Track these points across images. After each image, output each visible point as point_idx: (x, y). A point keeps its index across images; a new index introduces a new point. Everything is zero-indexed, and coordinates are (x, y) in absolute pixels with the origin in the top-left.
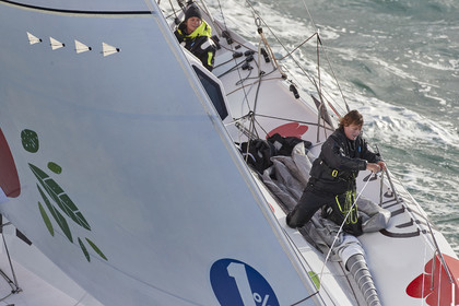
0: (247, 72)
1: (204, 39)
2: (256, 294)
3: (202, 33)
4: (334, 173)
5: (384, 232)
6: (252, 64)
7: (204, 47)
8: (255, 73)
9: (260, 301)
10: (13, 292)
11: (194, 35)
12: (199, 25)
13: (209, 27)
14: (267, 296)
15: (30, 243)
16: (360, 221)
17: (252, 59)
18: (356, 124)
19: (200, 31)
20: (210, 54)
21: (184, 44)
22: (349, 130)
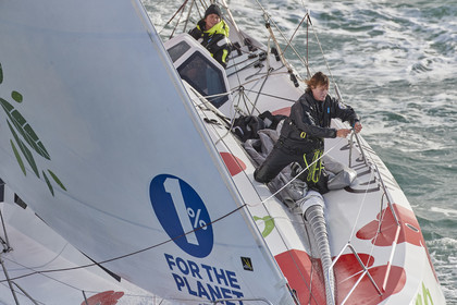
0: (258, 69)
1: (221, 37)
2: (189, 209)
3: (220, 31)
4: (303, 135)
5: (348, 189)
6: (264, 63)
7: (220, 44)
8: (265, 70)
9: (193, 216)
10: (5, 251)
11: (212, 31)
12: (217, 23)
13: (227, 26)
14: (199, 211)
15: (25, 206)
16: (326, 179)
17: (264, 59)
18: (322, 85)
19: (218, 28)
20: (225, 52)
21: (201, 40)
22: (317, 91)
